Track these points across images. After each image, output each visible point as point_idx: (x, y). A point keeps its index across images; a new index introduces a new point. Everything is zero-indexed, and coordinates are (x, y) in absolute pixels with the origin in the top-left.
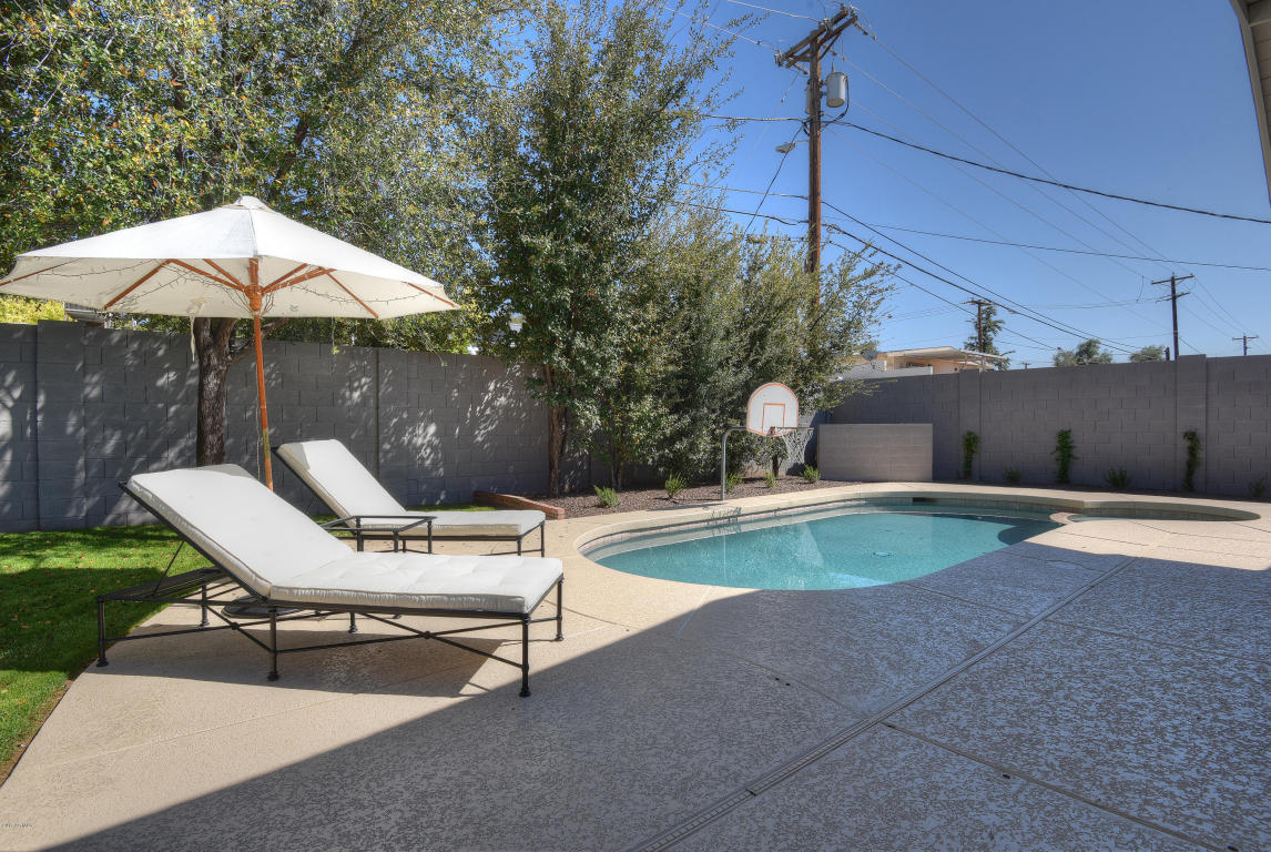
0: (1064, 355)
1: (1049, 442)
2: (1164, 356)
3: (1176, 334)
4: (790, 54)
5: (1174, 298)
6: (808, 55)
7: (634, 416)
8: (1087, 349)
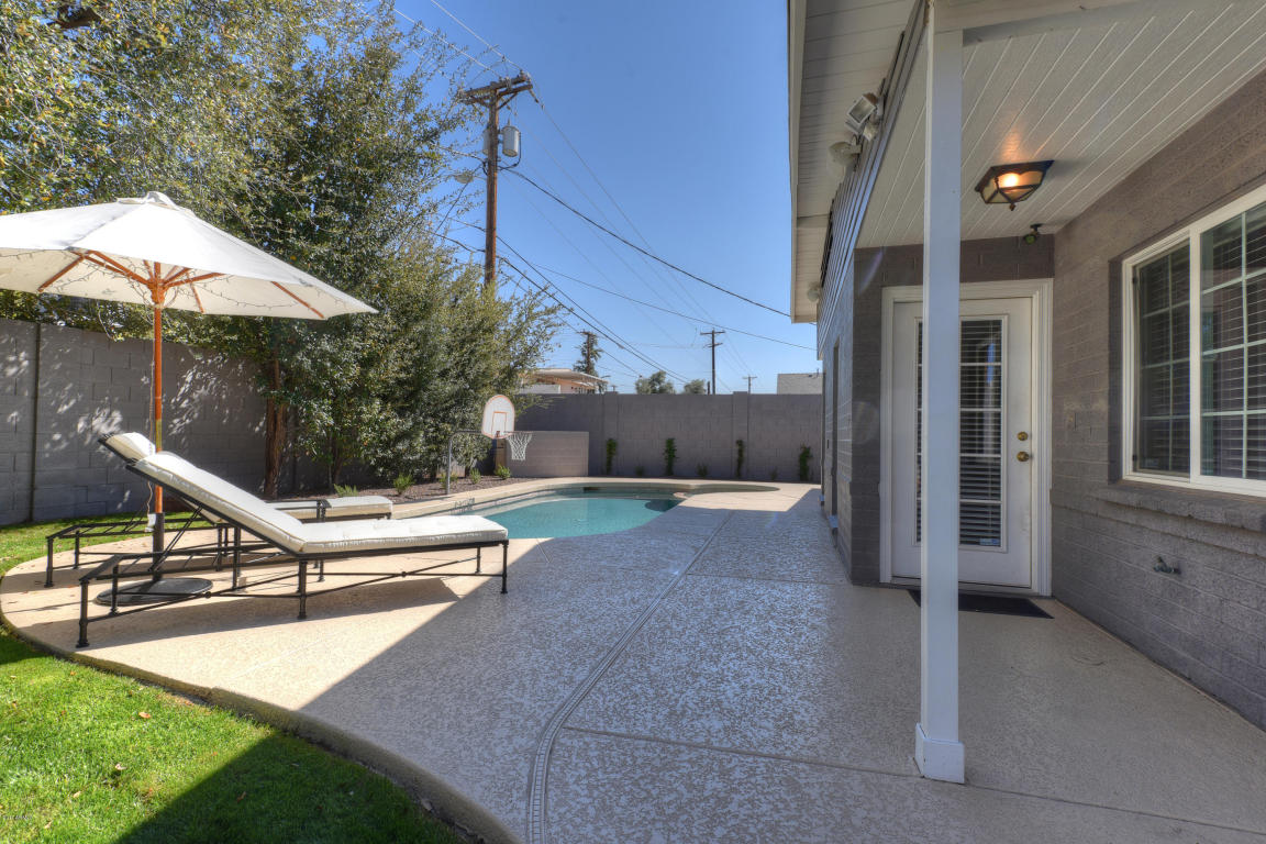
0: (643, 382)
1: (661, 447)
2: (706, 387)
3: (714, 372)
4: (470, 93)
5: (713, 346)
6: (488, 101)
7: (365, 417)
8: (657, 378)
